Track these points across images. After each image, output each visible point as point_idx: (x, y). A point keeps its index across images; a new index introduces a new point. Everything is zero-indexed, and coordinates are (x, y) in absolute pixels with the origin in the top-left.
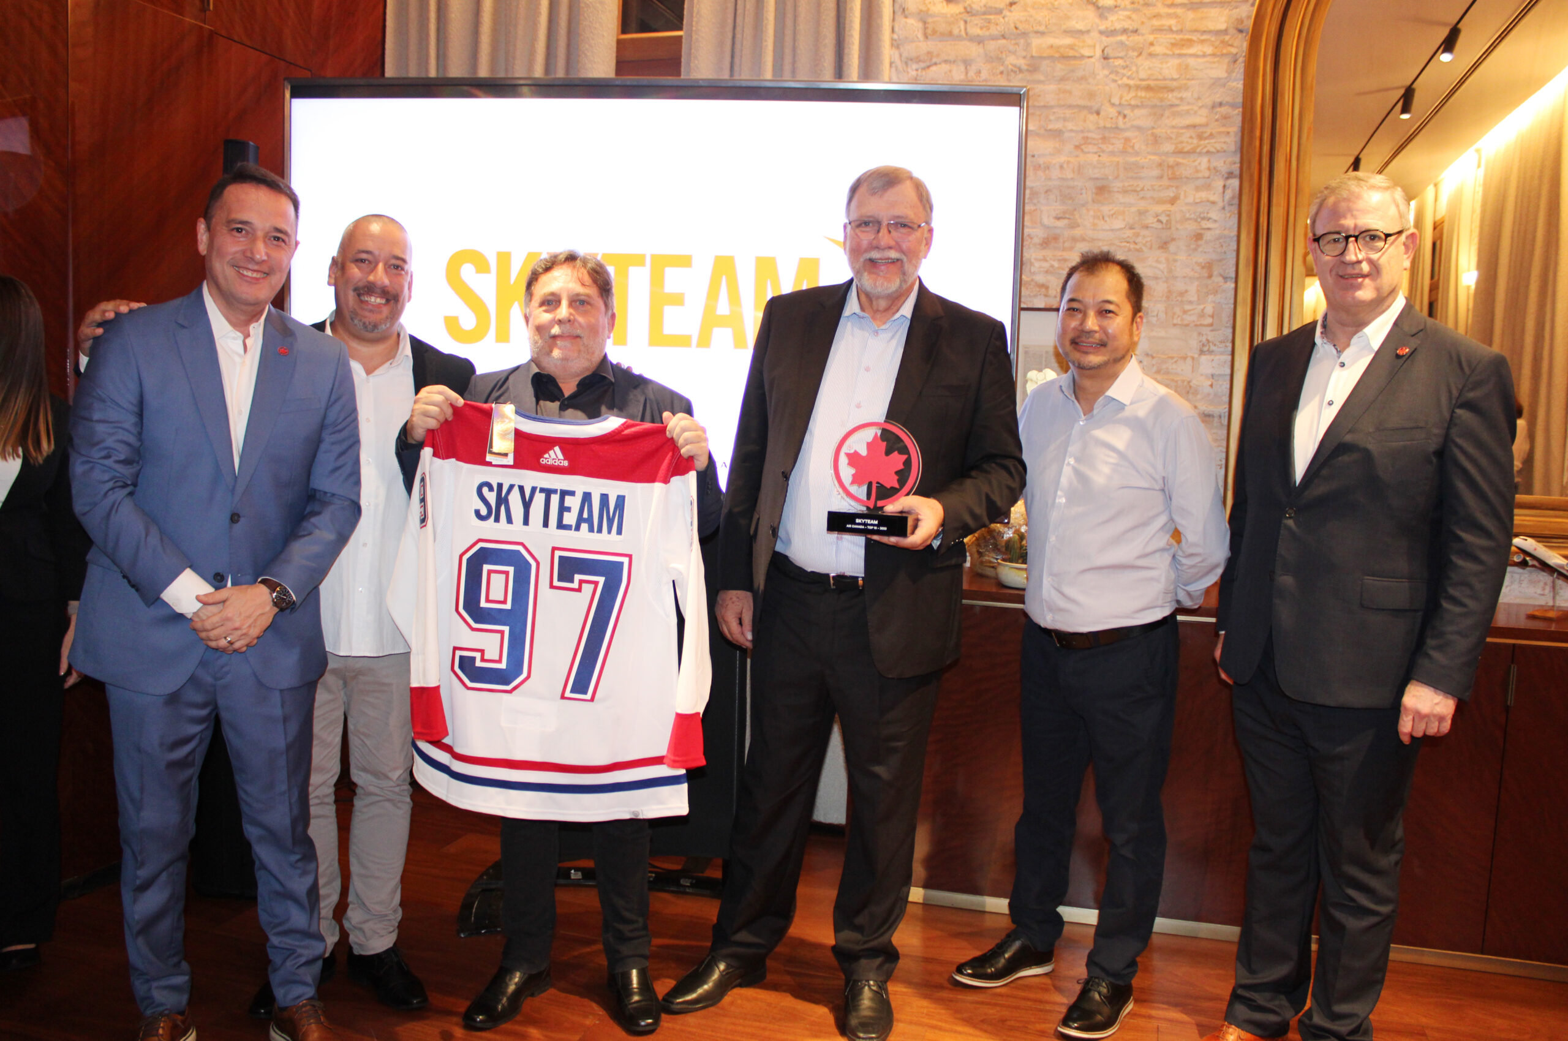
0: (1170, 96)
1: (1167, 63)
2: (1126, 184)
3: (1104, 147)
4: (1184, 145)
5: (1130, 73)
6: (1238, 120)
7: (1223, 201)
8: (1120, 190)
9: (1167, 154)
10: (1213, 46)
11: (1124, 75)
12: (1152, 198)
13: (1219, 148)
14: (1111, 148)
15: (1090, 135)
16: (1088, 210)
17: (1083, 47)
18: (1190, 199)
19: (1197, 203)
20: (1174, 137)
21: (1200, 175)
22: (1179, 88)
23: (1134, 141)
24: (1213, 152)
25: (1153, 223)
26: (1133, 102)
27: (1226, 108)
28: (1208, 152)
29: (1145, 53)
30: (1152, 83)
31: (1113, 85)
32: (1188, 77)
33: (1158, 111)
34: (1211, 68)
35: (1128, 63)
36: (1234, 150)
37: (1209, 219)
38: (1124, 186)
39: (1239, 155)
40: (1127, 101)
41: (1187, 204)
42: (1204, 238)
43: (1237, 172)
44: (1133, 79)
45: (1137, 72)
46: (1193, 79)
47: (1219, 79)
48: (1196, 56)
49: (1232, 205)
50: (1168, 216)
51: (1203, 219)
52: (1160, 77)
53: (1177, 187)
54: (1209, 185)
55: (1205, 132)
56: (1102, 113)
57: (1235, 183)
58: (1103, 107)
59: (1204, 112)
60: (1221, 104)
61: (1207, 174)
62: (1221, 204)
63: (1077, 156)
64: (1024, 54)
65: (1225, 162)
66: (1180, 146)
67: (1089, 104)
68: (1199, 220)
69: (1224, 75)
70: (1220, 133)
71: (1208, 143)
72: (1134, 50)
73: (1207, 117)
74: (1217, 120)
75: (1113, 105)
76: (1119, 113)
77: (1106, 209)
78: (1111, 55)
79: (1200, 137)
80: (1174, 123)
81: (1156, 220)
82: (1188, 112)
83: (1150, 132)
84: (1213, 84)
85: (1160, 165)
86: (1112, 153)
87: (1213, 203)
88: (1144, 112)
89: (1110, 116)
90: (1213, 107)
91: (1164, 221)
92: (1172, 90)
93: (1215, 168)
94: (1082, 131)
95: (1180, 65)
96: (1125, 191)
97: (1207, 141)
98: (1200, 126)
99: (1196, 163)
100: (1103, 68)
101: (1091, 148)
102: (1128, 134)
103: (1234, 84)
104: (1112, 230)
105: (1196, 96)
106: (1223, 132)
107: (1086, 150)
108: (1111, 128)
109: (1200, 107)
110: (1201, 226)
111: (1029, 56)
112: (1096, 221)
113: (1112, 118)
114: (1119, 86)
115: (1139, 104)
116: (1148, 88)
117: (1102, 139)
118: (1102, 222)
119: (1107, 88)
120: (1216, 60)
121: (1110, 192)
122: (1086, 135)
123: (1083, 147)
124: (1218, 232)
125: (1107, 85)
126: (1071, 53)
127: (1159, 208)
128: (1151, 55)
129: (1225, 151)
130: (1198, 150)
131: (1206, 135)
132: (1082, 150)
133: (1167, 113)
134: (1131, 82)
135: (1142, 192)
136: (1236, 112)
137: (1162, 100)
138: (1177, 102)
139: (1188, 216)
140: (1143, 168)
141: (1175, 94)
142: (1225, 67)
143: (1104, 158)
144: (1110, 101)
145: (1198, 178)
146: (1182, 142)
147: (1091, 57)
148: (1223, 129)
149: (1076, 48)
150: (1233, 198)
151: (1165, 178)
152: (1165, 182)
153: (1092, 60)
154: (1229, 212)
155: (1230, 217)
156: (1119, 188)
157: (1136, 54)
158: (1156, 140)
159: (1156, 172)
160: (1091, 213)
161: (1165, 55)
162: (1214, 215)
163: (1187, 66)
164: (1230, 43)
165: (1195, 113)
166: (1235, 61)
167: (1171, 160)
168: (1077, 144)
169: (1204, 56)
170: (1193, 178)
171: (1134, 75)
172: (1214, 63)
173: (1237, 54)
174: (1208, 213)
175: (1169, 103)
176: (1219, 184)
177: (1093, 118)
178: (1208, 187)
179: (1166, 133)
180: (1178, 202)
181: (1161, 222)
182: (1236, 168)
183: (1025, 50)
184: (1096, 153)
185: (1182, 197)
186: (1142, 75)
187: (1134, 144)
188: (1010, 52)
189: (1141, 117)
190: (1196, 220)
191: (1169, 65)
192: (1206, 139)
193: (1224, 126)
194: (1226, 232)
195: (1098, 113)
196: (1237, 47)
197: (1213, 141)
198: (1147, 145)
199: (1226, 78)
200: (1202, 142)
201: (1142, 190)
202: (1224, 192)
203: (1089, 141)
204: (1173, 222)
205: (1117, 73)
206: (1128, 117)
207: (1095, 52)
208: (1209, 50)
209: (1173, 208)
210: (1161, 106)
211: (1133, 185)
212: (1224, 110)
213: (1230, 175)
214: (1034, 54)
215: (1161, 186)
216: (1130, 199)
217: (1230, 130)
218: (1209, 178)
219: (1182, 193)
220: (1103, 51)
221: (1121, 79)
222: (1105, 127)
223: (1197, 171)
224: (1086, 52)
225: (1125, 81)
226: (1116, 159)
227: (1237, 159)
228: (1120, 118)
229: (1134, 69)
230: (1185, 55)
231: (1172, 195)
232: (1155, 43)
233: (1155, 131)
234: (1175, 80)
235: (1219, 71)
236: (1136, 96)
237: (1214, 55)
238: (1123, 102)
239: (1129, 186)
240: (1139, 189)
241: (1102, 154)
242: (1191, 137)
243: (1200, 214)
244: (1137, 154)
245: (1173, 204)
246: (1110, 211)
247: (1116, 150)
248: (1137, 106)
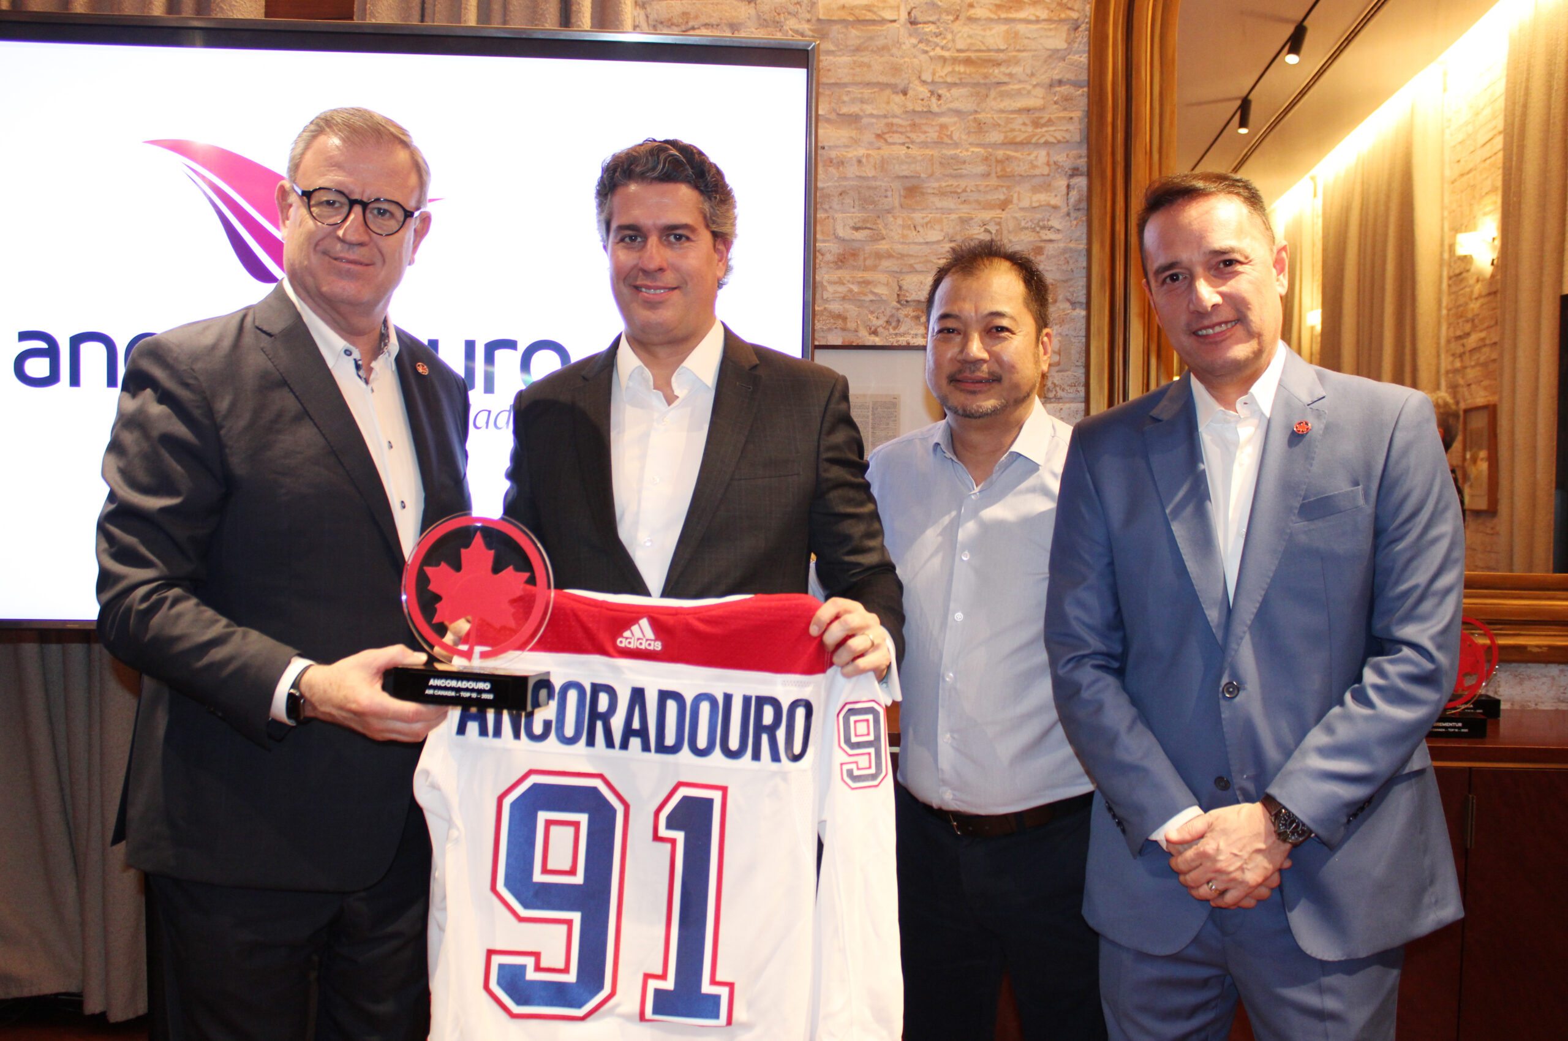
0: (996, 71)
1: (990, 29)
2: (944, 184)
3: (913, 136)
4: (1016, 133)
5: (944, 42)
6: (1083, 102)
7: (1068, 205)
8: (935, 191)
9: (994, 145)
10: (1048, 9)
11: (937, 45)
12: (978, 202)
13: (1060, 138)
14: (922, 137)
15: (895, 121)
16: (895, 218)
17: (884, 8)
18: (1025, 203)
19: (1035, 208)
20: (1002, 123)
21: (1037, 172)
22: (1007, 62)
23: (951, 129)
24: (1052, 143)
25: (979, 234)
26: (949, 80)
27: (1067, 87)
28: (1046, 143)
29: (962, 17)
30: (973, 55)
31: (923, 57)
32: (1018, 47)
33: (983, 89)
34: (1048, 37)
35: (941, 29)
36: (1078, 140)
37: (1050, 228)
38: (940, 187)
39: (1085, 146)
40: (941, 77)
41: (1022, 209)
42: (1045, 253)
43: (1085, 169)
44: (949, 50)
45: (953, 41)
46: (1024, 51)
47: (1058, 50)
48: (1027, 21)
49: (1079, 210)
50: (999, 224)
51: (1043, 228)
52: (983, 48)
53: (1008, 188)
54: (1049, 185)
55: (1042, 118)
56: (911, 93)
57: (1082, 182)
58: (911, 85)
59: (1040, 92)
60: (1060, 82)
61: (1046, 170)
62: (1064, 210)
63: (879, 149)
64: (808, 16)
65: (1067, 155)
66: (1011, 135)
67: (893, 81)
68: (1038, 229)
69: (1064, 45)
70: (1059, 118)
71: (1046, 131)
72: (948, 13)
73: (1043, 98)
74: (1056, 103)
75: (924, 82)
76: (932, 93)
77: (918, 216)
78: (920, 19)
79: (1036, 124)
80: (1002, 106)
81: (983, 229)
82: (1019, 92)
83: (971, 117)
84: (1050, 57)
85: (986, 159)
86: (925, 145)
87: (1055, 207)
88: (963, 91)
89: (921, 97)
90: (1051, 86)
91: (994, 232)
92: (999, 64)
93: (1055, 163)
94: (885, 116)
95: (1007, 32)
96: (942, 193)
97: (1045, 129)
98: (1035, 109)
99: (1032, 157)
100: (910, 35)
101: (897, 138)
102: (944, 120)
103: (1076, 57)
104: (927, 243)
105: (1029, 72)
106: (1064, 118)
107: (890, 140)
108: (922, 112)
109: (1035, 86)
110: (1040, 237)
111: (814, 19)
112: (906, 232)
113: (922, 100)
114: (931, 58)
115: (958, 81)
116: (968, 61)
117: (910, 125)
118: (914, 233)
119: (916, 61)
120: (1053, 26)
121: (923, 194)
122: (890, 120)
123: (887, 136)
124: (1062, 245)
125: (915, 57)
126: (870, 16)
127: (987, 215)
128: (971, 19)
129: (1067, 142)
130: (1034, 141)
131: (1043, 121)
132: (886, 140)
133: (993, 94)
134: (946, 54)
135: (965, 194)
136: (1080, 92)
137: (986, 77)
138: (1006, 79)
139: (1023, 224)
140: (964, 162)
141: (1003, 69)
142: (1064, 35)
143: (915, 151)
144: (920, 77)
145: (1035, 176)
146: (1013, 130)
147: (894, 21)
148: (1062, 114)
149: (875, 9)
150: (1080, 201)
151: (993, 175)
152: (993, 181)
153: (895, 25)
154: (1076, 219)
155: (1076, 225)
156: (934, 188)
157: (951, 18)
158: (980, 127)
159: (981, 169)
160: (900, 221)
161: (991, 20)
162: (1055, 223)
163: (1016, 34)
164: (1070, 6)
165: (1029, 92)
166: (1076, 29)
167: (1000, 153)
168: (879, 132)
169: (1037, 21)
170: (1028, 176)
171: (950, 45)
172: (1050, 30)
173: (1078, 19)
174: (1048, 220)
175: (995, 80)
176: (1061, 183)
177: (899, 99)
178: (1047, 187)
179: (993, 118)
180: (1010, 207)
181: (991, 233)
182: (1082, 163)
183: (809, 12)
184: (903, 144)
185: (1015, 200)
186: (960, 45)
187: (952, 132)
188: (789, 13)
189: (960, 99)
190: (1033, 230)
191: (994, 31)
192: (1043, 125)
193: (1065, 109)
194: (1072, 245)
195: (905, 93)
196: (1078, 11)
197: (1052, 128)
198: (969, 133)
199: (1065, 49)
200: (1039, 130)
201: (965, 191)
202: (1068, 194)
203: (895, 128)
204: (1005, 232)
205: (928, 42)
206: (944, 98)
207: (899, 15)
208: (1043, 14)
209: (1004, 215)
210: (985, 84)
211: (952, 185)
212: (1064, 89)
213: (1075, 172)
214: (821, 17)
215: (987, 186)
216: (949, 203)
217: (1072, 115)
218: (1048, 175)
219: (1015, 196)
220: (909, 13)
221: (934, 49)
222: (914, 111)
223: (1034, 167)
224: (888, 15)
225: (939, 51)
226: (928, 152)
227: (1084, 151)
228: (934, 100)
229: (949, 37)
230: (1013, 20)
231: (1002, 197)
232: (975, 4)
233: (977, 116)
234: (1002, 51)
235: (1057, 41)
236: (953, 71)
237: (1049, 20)
238: (937, 79)
239: (948, 186)
240: (959, 191)
241: (911, 146)
242: (1024, 124)
243: (1039, 221)
244: (956, 145)
245: (1003, 210)
246: (923, 218)
247: (929, 140)
248: (955, 84)
